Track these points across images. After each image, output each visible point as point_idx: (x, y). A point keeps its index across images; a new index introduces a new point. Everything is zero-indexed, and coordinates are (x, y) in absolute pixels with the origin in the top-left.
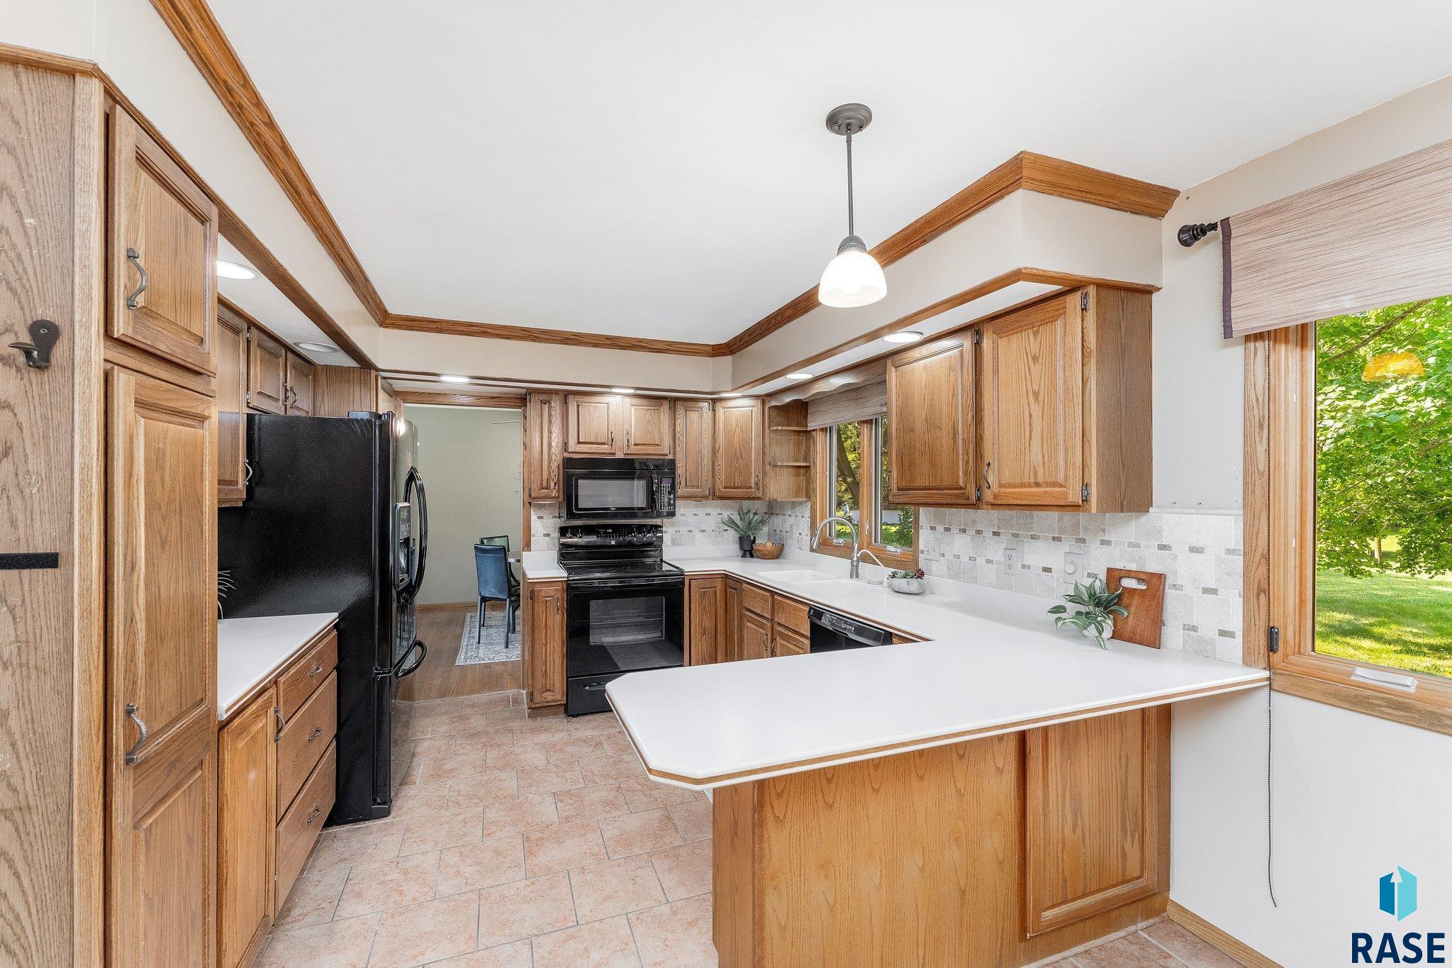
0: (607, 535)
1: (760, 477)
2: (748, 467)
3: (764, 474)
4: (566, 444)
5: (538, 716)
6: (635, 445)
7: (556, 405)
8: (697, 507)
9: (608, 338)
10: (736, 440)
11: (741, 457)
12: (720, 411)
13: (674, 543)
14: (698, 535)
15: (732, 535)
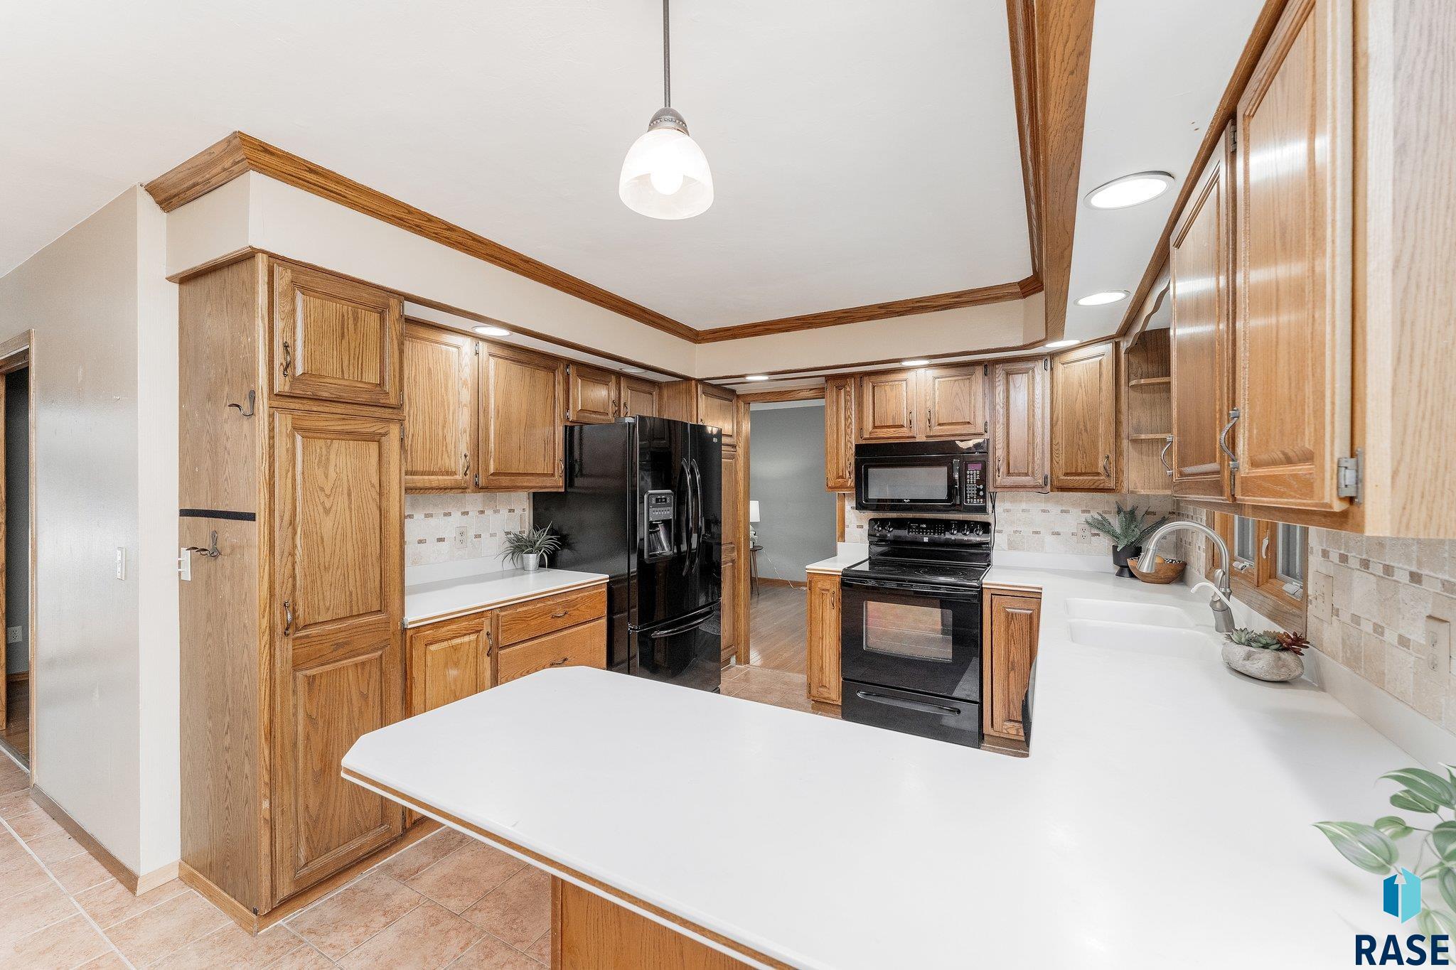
0: (920, 530)
1: (1112, 458)
2: (1094, 444)
3: (1118, 453)
4: (861, 429)
5: (819, 710)
6: (939, 425)
7: (852, 389)
8: (1047, 501)
9: (881, 306)
10: (1078, 406)
11: (1086, 430)
12: (1059, 369)
13: (1012, 546)
14: (1049, 539)
15: (1104, 544)
